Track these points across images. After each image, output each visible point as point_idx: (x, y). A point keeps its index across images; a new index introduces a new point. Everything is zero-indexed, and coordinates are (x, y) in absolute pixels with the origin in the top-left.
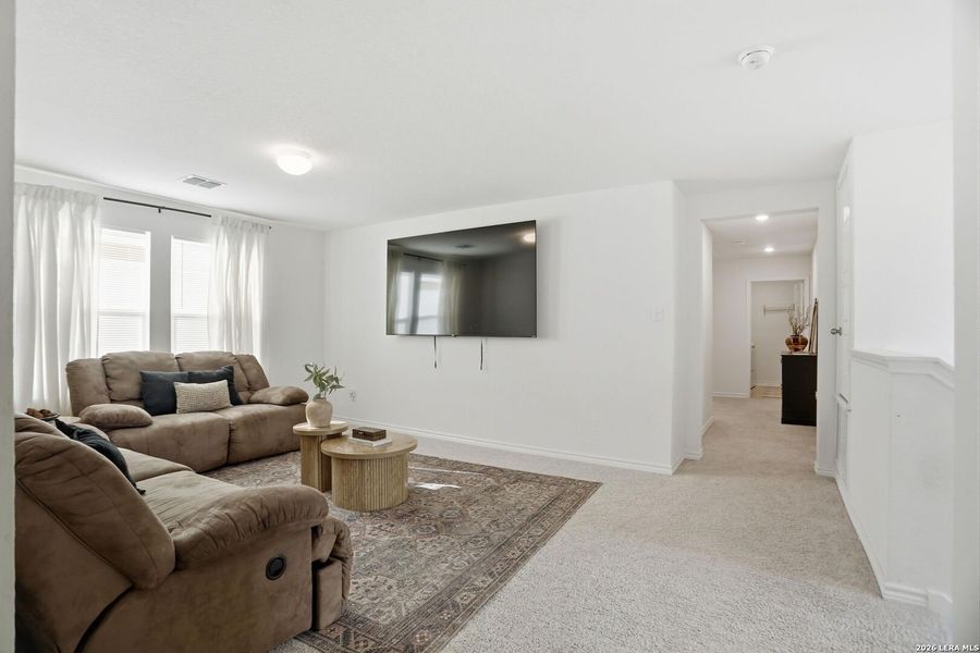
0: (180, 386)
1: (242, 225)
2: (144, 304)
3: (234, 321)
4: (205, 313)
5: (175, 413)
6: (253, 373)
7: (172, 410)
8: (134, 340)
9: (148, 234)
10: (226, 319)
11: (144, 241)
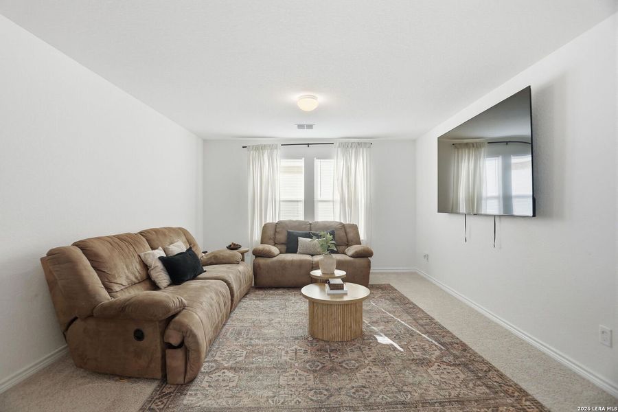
0: (301, 239)
1: (353, 145)
2: (301, 196)
3: (347, 203)
4: (331, 198)
5: (296, 253)
6: (351, 235)
7: (295, 251)
8: (297, 215)
9: (303, 159)
10: (342, 202)
11: (301, 163)
